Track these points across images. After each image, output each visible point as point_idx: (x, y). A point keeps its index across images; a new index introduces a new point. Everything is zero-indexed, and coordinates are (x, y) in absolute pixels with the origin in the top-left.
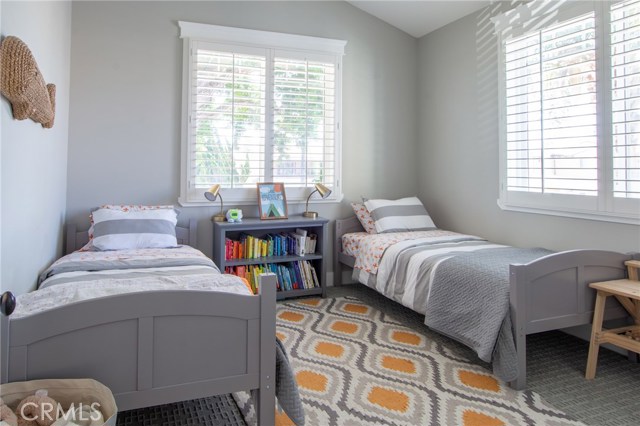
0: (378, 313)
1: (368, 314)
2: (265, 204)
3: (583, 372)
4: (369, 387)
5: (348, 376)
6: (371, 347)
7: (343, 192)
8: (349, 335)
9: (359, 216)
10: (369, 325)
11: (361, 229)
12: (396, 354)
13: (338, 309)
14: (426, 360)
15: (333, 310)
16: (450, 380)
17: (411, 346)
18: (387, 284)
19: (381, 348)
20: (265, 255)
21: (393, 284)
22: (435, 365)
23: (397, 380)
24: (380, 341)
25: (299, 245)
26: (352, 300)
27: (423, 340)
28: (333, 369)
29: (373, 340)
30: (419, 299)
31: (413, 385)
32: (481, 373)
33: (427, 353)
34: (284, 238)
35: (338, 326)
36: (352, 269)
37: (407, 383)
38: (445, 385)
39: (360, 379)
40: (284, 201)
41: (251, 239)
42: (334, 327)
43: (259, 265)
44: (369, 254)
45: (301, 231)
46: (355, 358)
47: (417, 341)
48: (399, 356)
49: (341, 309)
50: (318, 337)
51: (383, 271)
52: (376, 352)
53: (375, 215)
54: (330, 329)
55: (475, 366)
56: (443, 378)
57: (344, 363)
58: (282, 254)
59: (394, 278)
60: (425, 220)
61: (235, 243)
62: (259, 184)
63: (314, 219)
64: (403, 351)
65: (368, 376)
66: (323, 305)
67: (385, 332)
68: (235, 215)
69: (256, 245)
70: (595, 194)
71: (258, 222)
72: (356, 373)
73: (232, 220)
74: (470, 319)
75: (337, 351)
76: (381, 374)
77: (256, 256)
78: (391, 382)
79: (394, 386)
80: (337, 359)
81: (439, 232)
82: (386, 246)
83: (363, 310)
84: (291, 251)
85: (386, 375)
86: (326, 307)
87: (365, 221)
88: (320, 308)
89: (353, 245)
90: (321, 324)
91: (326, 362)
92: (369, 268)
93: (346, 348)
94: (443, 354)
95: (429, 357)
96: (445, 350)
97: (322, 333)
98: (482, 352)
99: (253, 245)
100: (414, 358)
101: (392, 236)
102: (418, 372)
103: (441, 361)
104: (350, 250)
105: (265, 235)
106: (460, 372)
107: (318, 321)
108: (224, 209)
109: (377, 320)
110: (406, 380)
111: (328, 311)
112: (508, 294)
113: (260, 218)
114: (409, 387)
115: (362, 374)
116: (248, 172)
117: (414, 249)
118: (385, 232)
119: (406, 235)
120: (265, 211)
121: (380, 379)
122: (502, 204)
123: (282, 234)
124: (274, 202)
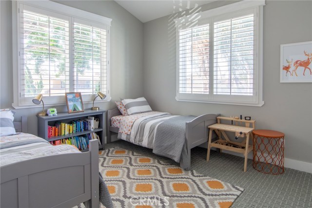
0: (131, 152)
1: (126, 153)
2: (71, 104)
3: (206, 159)
4: (135, 185)
5: (124, 183)
6: (131, 168)
7: (111, 96)
8: (120, 165)
9: (119, 107)
10: (128, 158)
11: (120, 114)
12: (143, 168)
13: (112, 154)
14: (155, 168)
15: (110, 155)
16: (165, 174)
17: (147, 164)
18: (135, 138)
19: (136, 167)
20: (71, 132)
21: (138, 137)
22: (158, 169)
23: (145, 179)
24: (134, 164)
25: (90, 125)
26: (118, 148)
27: (152, 160)
28: (117, 182)
29: (131, 165)
30: (150, 142)
31: (152, 179)
32: (175, 168)
33: (154, 165)
34: (82, 122)
35: (114, 162)
36: (117, 133)
37: (149, 179)
38: (164, 176)
39: (130, 183)
40: (82, 102)
41: (63, 124)
42: (112, 163)
43: (68, 138)
44: (126, 125)
45: (91, 117)
46: (126, 174)
47: (149, 161)
48: (144, 169)
49: (114, 153)
50: (106, 169)
51: (133, 133)
52: (134, 170)
53: (127, 107)
54: (110, 164)
55: (172, 166)
56: (162, 173)
57: (121, 178)
58: (81, 130)
59: (138, 135)
60: (147, 108)
61: (53, 127)
62: (66, 94)
63: (98, 110)
64: (145, 166)
65: (133, 180)
66: (104, 153)
67: (136, 160)
68: (54, 111)
69: (66, 127)
70: (208, 93)
71: (67, 115)
72: (127, 181)
73: (51, 114)
74: (171, 147)
75: (117, 173)
76: (138, 178)
77: (66, 134)
78: (143, 181)
79: (144, 182)
80: (117, 177)
81: (154, 112)
82: (134, 121)
83: (124, 152)
84: (86, 129)
85: (141, 178)
86: (106, 154)
87: (122, 110)
88: (103, 155)
89: (117, 122)
90: (106, 162)
91: (113, 179)
92: (126, 132)
93: (121, 171)
94: (160, 163)
95: (156, 166)
96: (161, 162)
97: (107, 167)
98: (176, 159)
99: (65, 127)
100: (150, 168)
101: (136, 116)
102: (153, 174)
103: (160, 166)
104: (115, 124)
105: (71, 122)
106: (168, 169)
107: (104, 162)
108: (45, 109)
109: (131, 156)
110: (149, 178)
111: (107, 156)
112: (185, 134)
113: (68, 112)
114: (151, 180)
115: (130, 181)
116: (42, 87)
117: (146, 121)
118: (132, 114)
119: (141, 114)
120: (71, 108)
121: (138, 181)
122: (177, 99)
123: (80, 120)
124: (76, 103)
